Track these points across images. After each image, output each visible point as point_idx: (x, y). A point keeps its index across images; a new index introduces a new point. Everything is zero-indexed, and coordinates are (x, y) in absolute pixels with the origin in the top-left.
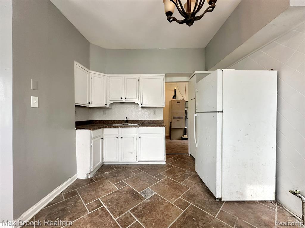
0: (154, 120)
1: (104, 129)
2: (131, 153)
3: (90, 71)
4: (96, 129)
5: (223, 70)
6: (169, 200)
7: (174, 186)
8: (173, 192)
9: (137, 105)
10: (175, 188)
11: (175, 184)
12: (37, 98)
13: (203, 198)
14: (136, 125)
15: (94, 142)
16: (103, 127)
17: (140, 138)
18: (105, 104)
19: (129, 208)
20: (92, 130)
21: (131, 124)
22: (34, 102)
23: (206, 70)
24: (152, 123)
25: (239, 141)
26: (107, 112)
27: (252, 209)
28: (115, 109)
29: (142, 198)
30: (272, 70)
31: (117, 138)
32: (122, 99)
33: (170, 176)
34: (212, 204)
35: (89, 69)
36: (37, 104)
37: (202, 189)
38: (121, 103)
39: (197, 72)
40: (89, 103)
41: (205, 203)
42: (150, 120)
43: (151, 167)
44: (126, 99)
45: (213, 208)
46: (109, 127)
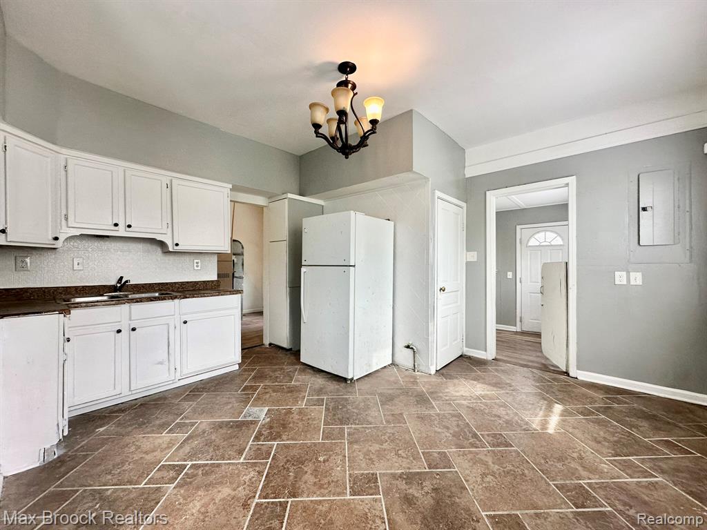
0: (196, 283)
2: (161, 363)
3: (3, 126)
5: (356, 213)
6: (295, 405)
7: (286, 390)
8: (291, 396)
10: (291, 392)
11: (284, 387)
13: (333, 387)
14: (157, 295)
17: (185, 322)
19: (247, 441)
21: (134, 293)
23: (301, 194)
24: (192, 289)
27: (380, 377)
29: (254, 423)
30: (389, 220)
31: (119, 331)
33: (267, 381)
34: (346, 388)
37: (324, 379)
39: (290, 196)
41: (338, 390)
43: (216, 382)
44: (130, 229)
45: (350, 390)
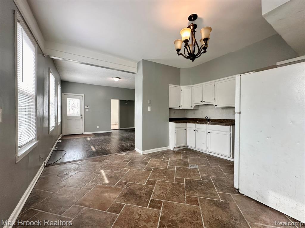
1: (187, 124)
2: (203, 144)
3: (181, 86)
4: (179, 123)
5: (241, 76)
8: (210, 173)
9: (213, 106)
10: (215, 173)
12: (150, 107)
15: (177, 130)
16: (186, 122)
17: (209, 133)
18: (190, 106)
19: (177, 166)
20: (176, 123)
22: (149, 109)
25: (258, 142)
26: (196, 112)
28: (201, 109)
31: (194, 131)
32: (202, 102)
35: (180, 85)
36: (150, 109)
38: (204, 105)
40: (180, 107)
42: (229, 120)
44: (204, 102)
46: (190, 123)
